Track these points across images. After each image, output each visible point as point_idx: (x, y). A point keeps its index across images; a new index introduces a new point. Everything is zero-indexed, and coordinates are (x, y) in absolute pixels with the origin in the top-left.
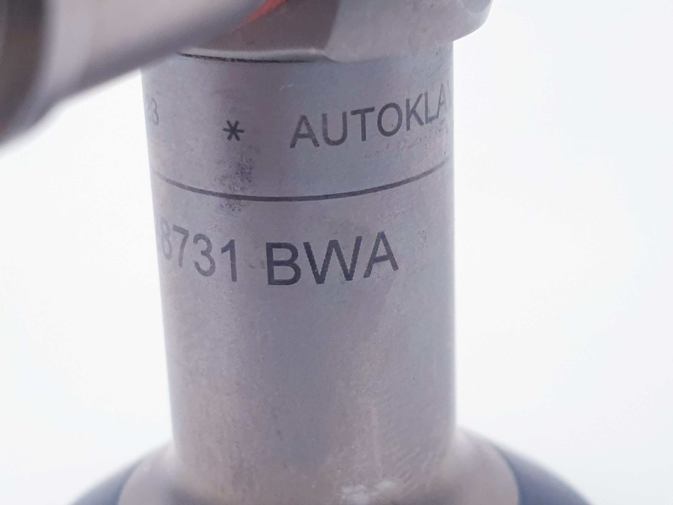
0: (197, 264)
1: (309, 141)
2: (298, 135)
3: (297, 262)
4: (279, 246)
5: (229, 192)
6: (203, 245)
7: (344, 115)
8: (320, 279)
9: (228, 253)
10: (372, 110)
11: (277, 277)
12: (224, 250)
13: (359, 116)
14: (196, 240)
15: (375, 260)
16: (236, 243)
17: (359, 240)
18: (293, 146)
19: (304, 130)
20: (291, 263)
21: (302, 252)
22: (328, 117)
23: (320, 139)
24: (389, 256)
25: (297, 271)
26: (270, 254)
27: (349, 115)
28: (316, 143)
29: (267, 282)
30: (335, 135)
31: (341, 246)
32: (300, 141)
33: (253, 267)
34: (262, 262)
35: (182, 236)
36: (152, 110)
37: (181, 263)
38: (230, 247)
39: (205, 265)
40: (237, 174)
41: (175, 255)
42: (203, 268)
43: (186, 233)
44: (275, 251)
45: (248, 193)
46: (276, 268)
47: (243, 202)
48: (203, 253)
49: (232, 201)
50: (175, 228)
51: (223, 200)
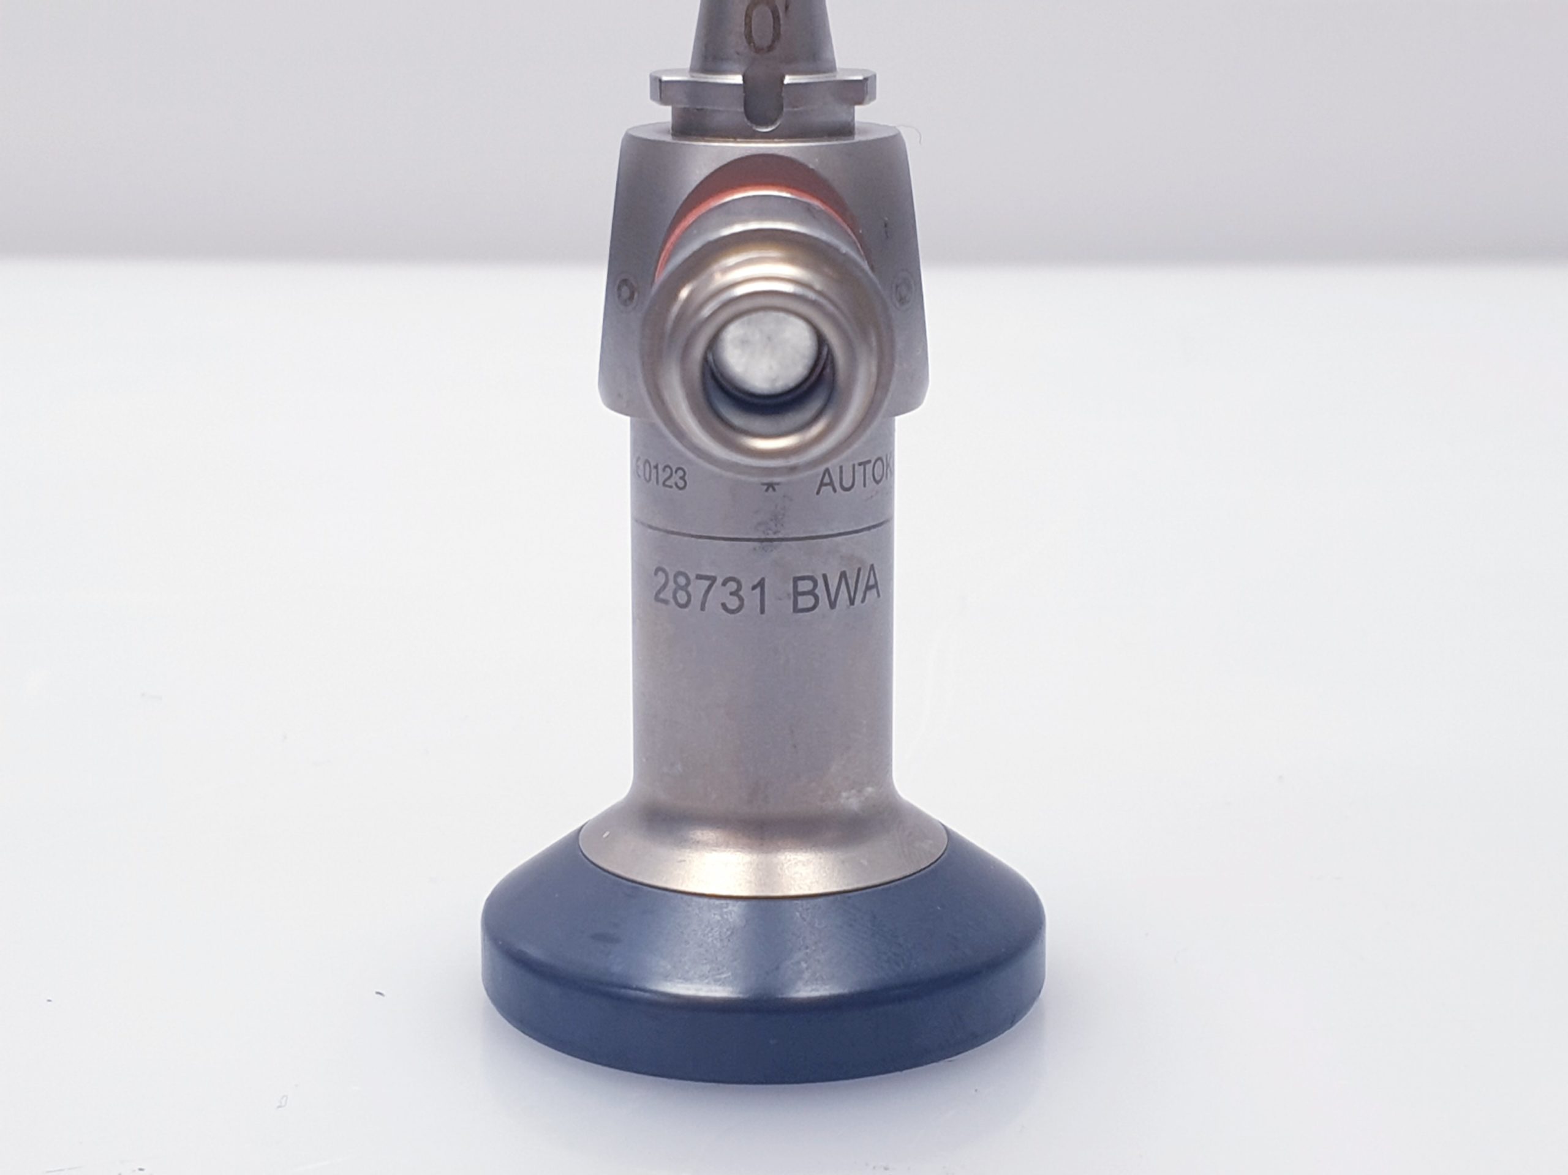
0: (724, 606)
1: (830, 488)
2: (822, 484)
3: (817, 591)
4: (803, 578)
5: (763, 536)
6: (733, 586)
7: (854, 466)
8: (833, 605)
9: (758, 590)
10: (869, 462)
11: (800, 605)
12: (754, 588)
13: (862, 467)
14: (724, 584)
15: (868, 588)
16: (767, 580)
17: (859, 570)
18: (818, 493)
19: (827, 480)
20: (812, 593)
21: (821, 582)
22: (844, 469)
23: (837, 485)
24: (875, 586)
25: (816, 598)
26: (795, 587)
27: (857, 467)
28: (835, 490)
29: (792, 610)
30: (847, 484)
31: (848, 575)
32: (824, 488)
33: (780, 599)
34: (789, 595)
35: (707, 583)
36: (676, 478)
37: (703, 608)
38: (761, 584)
39: (733, 604)
40: (772, 520)
41: (696, 601)
42: (731, 607)
43: (713, 579)
44: (800, 583)
45: (780, 536)
46: (800, 598)
47: (775, 543)
48: (732, 594)
49: (765, 544)
50: (699, 577)
51: (756, 544)
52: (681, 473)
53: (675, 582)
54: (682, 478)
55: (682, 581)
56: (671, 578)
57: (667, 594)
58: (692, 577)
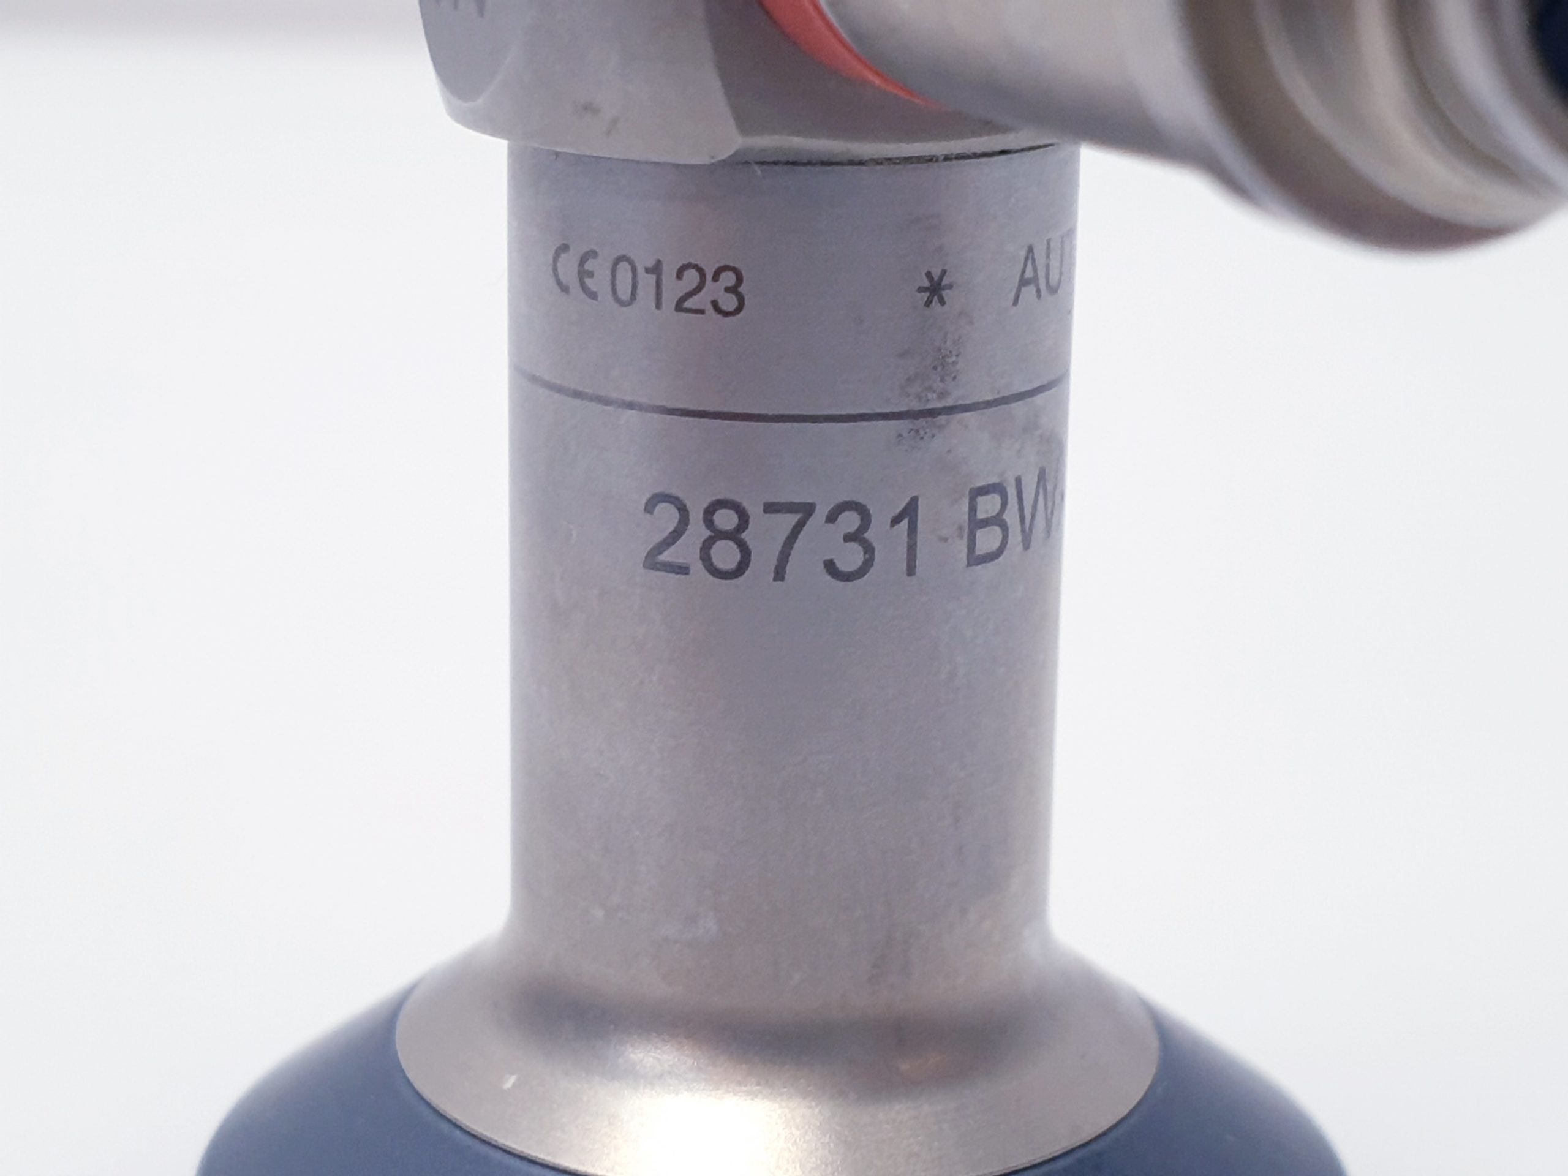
0: (830, 567)
2: (1021, 282)
3: (1006, 516)
4: (985, 491)
5: (916, 406)
6: (850, 521)
7: (1062, 239)
9: (905, 524)
11: (981, 549)
12: (896, 521)
14: (832, 518)
16: (921, 501)
18: (1016, 303)
19: (1029, 272)
20: (998, 520)
21: (1012, 493)
22: (1052, 245)
23: (1043, 286)
25: (1004, 531)
26: (973, 509)
27: (1065, 239)
29: (964, 561)
32: (1025, 293)
33: (944, 539)
34: (961, 528)
35: (793, 519)
36: (714, 290)
37: (779, 574)
38: (909, 512)
39: (850, 557)
40: (935, 368)
41: (764, 557)
42: (844, 566)
43: (808, 510)
44: (981, 500)
45: (949, 402)
46: (979, 533)
47: (942, 419)
48: (848, 538)
49: (922, 422)
50: (771, 508)
51: (903, 425)
52: (728, 279)
53: (709, 522)
54: (733, 290)
55: (726, 520)
56: (696, 516)
57: (686, 550)
58: (754, 510)
